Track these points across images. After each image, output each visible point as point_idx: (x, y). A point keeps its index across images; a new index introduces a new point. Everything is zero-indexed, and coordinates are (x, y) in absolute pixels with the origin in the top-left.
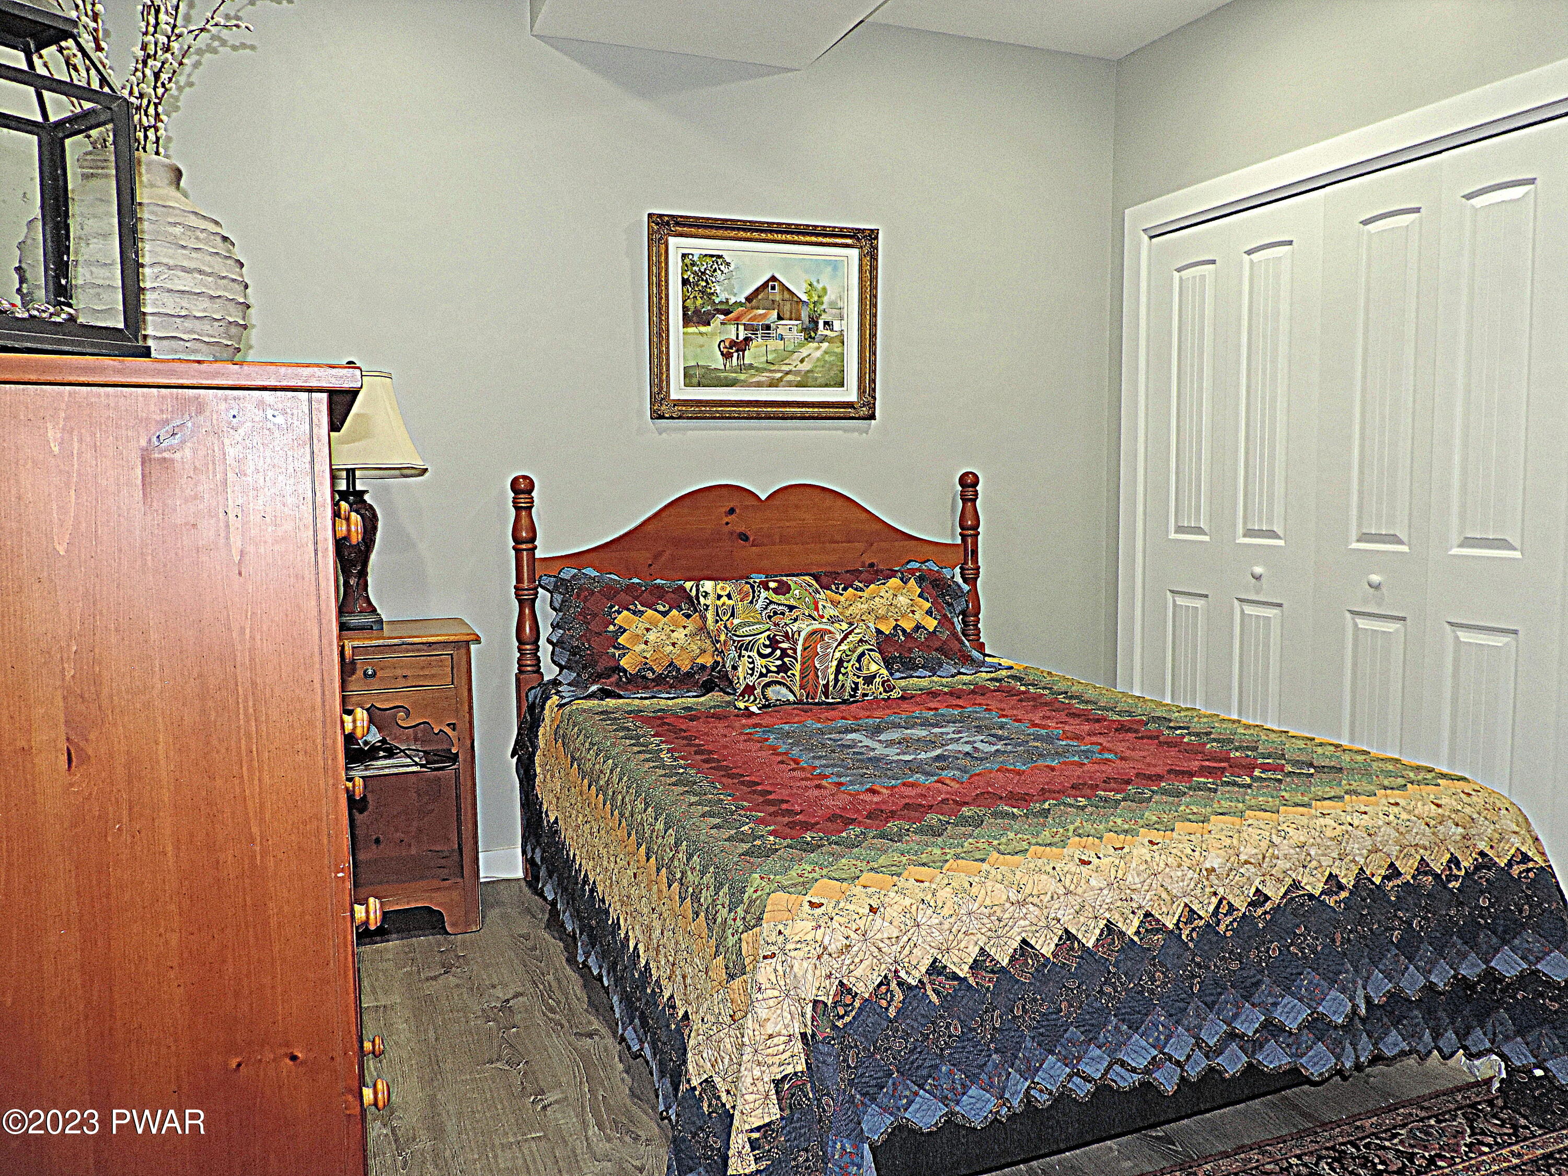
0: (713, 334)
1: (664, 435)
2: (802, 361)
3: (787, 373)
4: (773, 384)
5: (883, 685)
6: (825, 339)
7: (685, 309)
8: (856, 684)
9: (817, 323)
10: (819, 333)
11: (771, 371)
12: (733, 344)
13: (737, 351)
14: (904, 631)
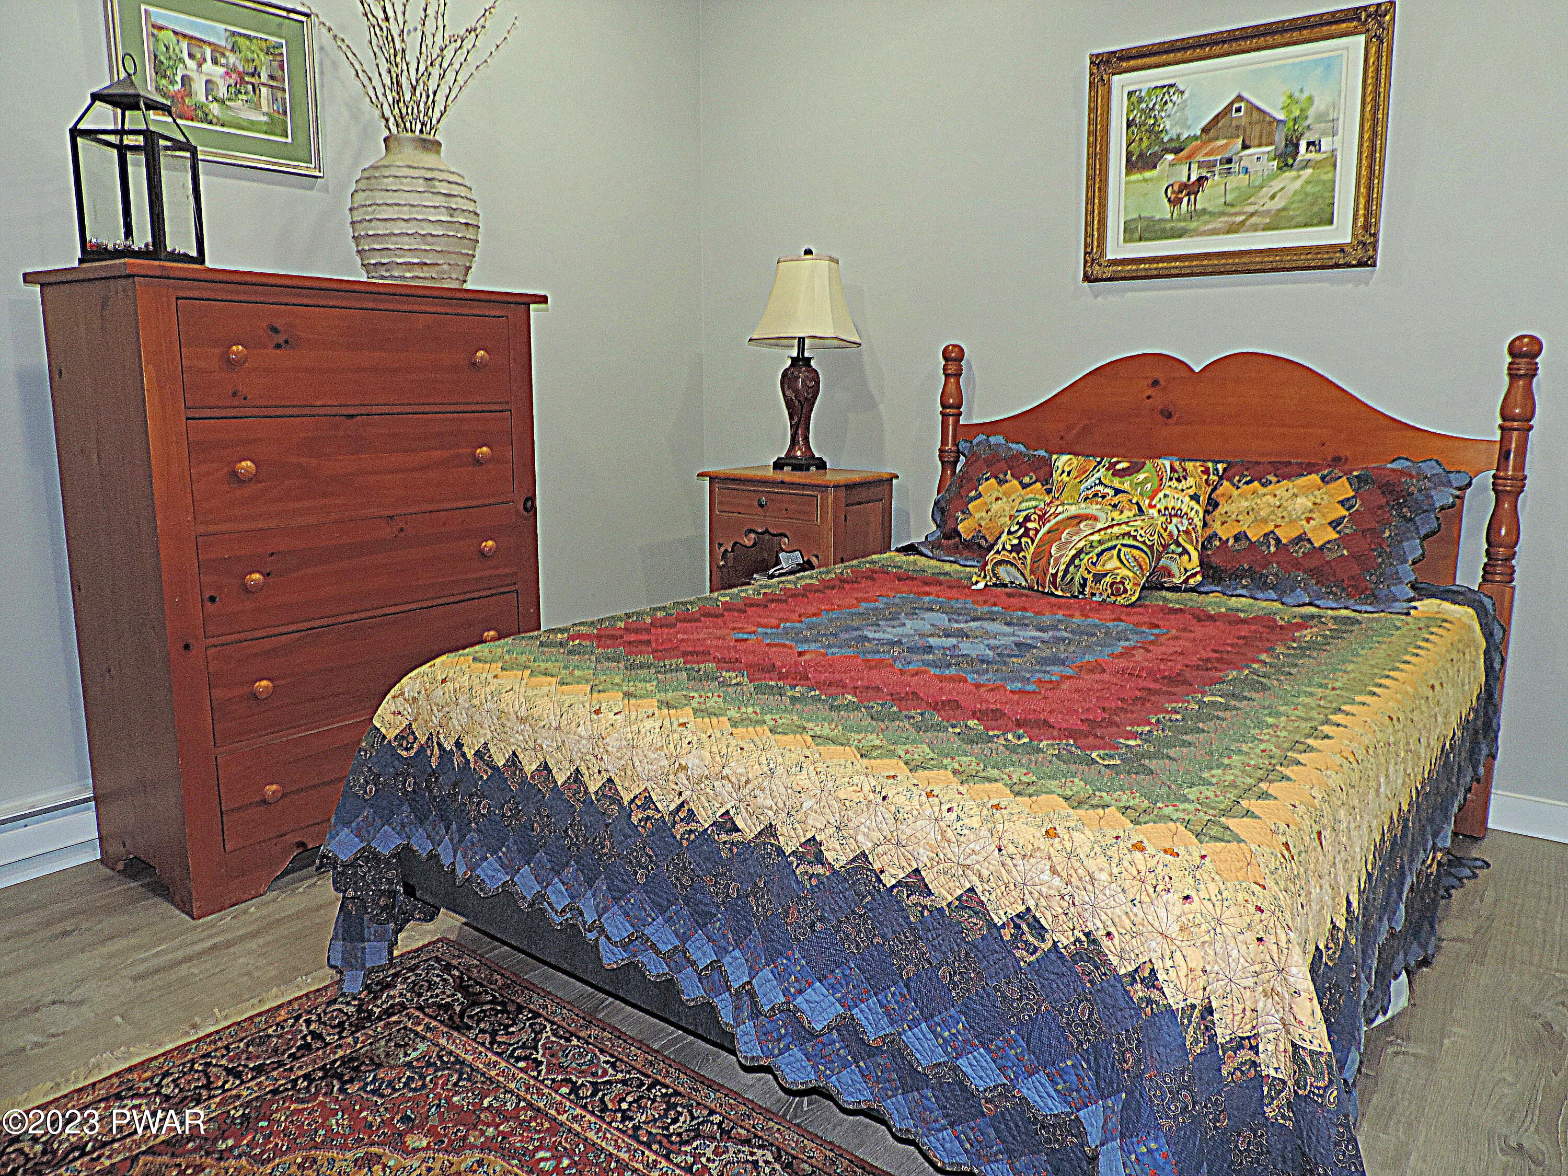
0: (1159, 179)
1: (1099, 298)
2: (1273, 197)
3: (1252, 215)
4: (1233, 229)
5: (1111, 586)
6: (1307, 164)
7: (1129, 154)
8: (1085, 580)
9: (1297, 146)
10: (1299, 158)
11: (1230, 215)
12: (1183, 186)
13: (1188, 194)
14: (1278, 540)
